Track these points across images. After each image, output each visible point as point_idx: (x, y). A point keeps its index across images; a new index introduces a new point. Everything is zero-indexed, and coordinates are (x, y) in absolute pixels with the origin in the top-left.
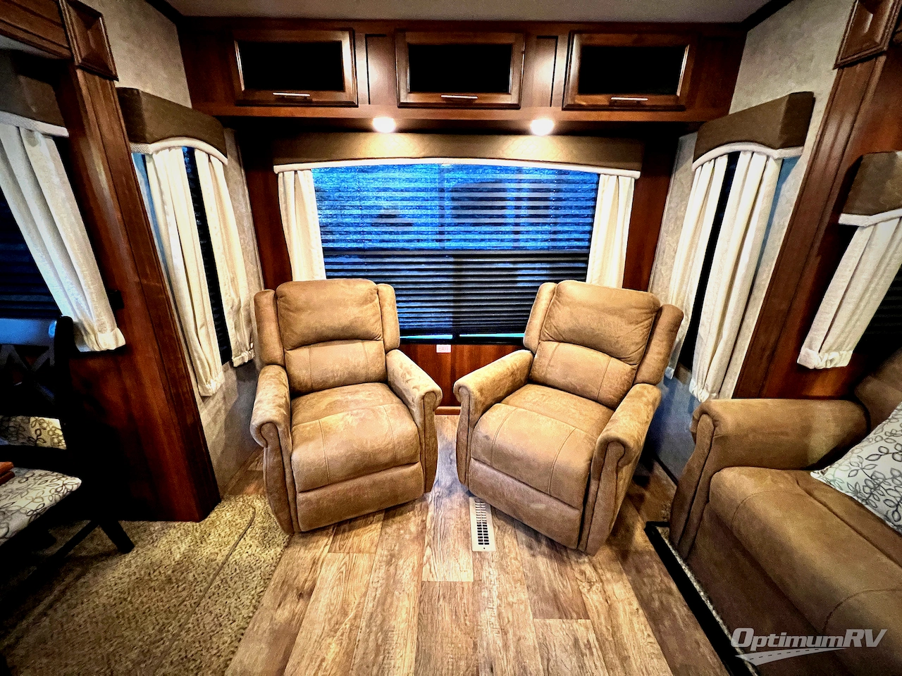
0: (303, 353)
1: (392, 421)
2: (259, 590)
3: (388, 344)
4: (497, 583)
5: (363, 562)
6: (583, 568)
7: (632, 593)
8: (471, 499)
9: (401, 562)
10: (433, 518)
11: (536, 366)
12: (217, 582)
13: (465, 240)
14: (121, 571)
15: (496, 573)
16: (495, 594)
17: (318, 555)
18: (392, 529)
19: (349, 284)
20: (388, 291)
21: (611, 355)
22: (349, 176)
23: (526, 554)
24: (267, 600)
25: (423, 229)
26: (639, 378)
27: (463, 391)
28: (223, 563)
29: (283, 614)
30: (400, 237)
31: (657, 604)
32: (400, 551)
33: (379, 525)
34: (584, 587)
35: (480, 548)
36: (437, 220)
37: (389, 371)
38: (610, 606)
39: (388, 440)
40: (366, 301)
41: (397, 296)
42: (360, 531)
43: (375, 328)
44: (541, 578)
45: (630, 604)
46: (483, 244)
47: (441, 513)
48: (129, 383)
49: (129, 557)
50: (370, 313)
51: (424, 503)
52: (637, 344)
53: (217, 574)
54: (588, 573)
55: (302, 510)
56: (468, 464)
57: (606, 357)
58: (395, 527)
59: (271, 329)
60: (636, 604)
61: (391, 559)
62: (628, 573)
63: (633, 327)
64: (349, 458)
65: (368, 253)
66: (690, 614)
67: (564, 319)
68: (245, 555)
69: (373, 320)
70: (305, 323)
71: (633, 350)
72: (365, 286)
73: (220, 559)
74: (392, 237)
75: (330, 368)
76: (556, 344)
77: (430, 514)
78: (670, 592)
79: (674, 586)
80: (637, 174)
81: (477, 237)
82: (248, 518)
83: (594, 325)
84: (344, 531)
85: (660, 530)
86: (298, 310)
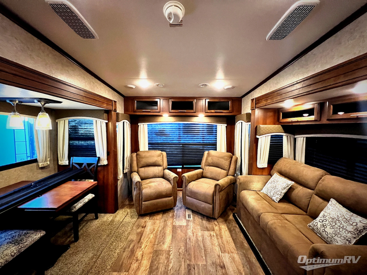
0: (143, 169)
1: (166, 185)
2: (132, 226)
3: (164, 168)
4: (192, 225)
5: (158, 222)
6: (215, 223)
7: (226, 227)
8: (187, 210)
9: (168, 222)
10: (176, 213)
11: (204, 173)
12: (121, 225)
13: (185, 141)
14: (96, 223)
15: (192, 224)
16: (192, 227)
17: (146, 220)
18: (165, 215)
19: (155, 152)
20: (164, 153)
21: (222, 169)
22: (156, 125)
23: (200, 220)
24: (134, 228)
25: (174, 138)
26: (229, 174)
27: (184, 177)
28: (122, 221)
29: (139, 230)
30: (168, 140)
31: (232, 229)
32: (167, 220)
33: (162, 215)
34: (214, 226)
35: (189, 219)
36: (178, 136)
37: (164, 174)
38: (220, 229)
39: (165, 189)
40: (159, 156)
41: (167, 155)
42: (157, 216)
43: (161, 163)
44: (204, 224)
45: (225, 229)
46: (189, 142)
47: (178, 213)
48: (105, 173)
49: (97, 220)
50: (160, 159)
51: (173, 210)
52: (227, 165)
53: (121, 223)
54: (216, 224)
55: (143, 206)
56: (185, 197)
57: (221, 169)
58: (166, 215)
59: (135, 163)
60: (227, 229)
61: (165, 221)
62: (226, 224)
63: (226, 161)
64: (156, 193)
65: (160, 144)
66: (240, 230)
67: (210, 160)
68: (127, 220)
69: (161, 161)
70: (144, 161)
71: (226, 167)
72: (159, 152)
73: (121, 220)
74: (166, 140)
75: (149, 173)
76: (208, 167)
77: (175, 213)
78: (236, 227)
79: (237, 226)
80: (226, 125)
81: (188, 140)
82: (127, 213)
83: (217, 161)
84: (152, 216)
85: (236, 214)
86: (142, 158)
